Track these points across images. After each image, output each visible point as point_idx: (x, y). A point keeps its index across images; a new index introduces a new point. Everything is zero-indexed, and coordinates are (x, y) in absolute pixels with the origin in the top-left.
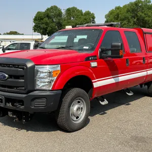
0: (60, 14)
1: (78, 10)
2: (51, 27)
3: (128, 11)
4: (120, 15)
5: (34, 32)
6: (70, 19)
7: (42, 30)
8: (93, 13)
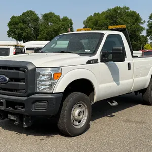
0: (36, 19)
1: (55, 16)
2: (27, 33)
3: (107, 17)
4: (99, 22)
5: (9, 37)
6: (48, 24)
7: (17, 36)
8: (71, 19)
